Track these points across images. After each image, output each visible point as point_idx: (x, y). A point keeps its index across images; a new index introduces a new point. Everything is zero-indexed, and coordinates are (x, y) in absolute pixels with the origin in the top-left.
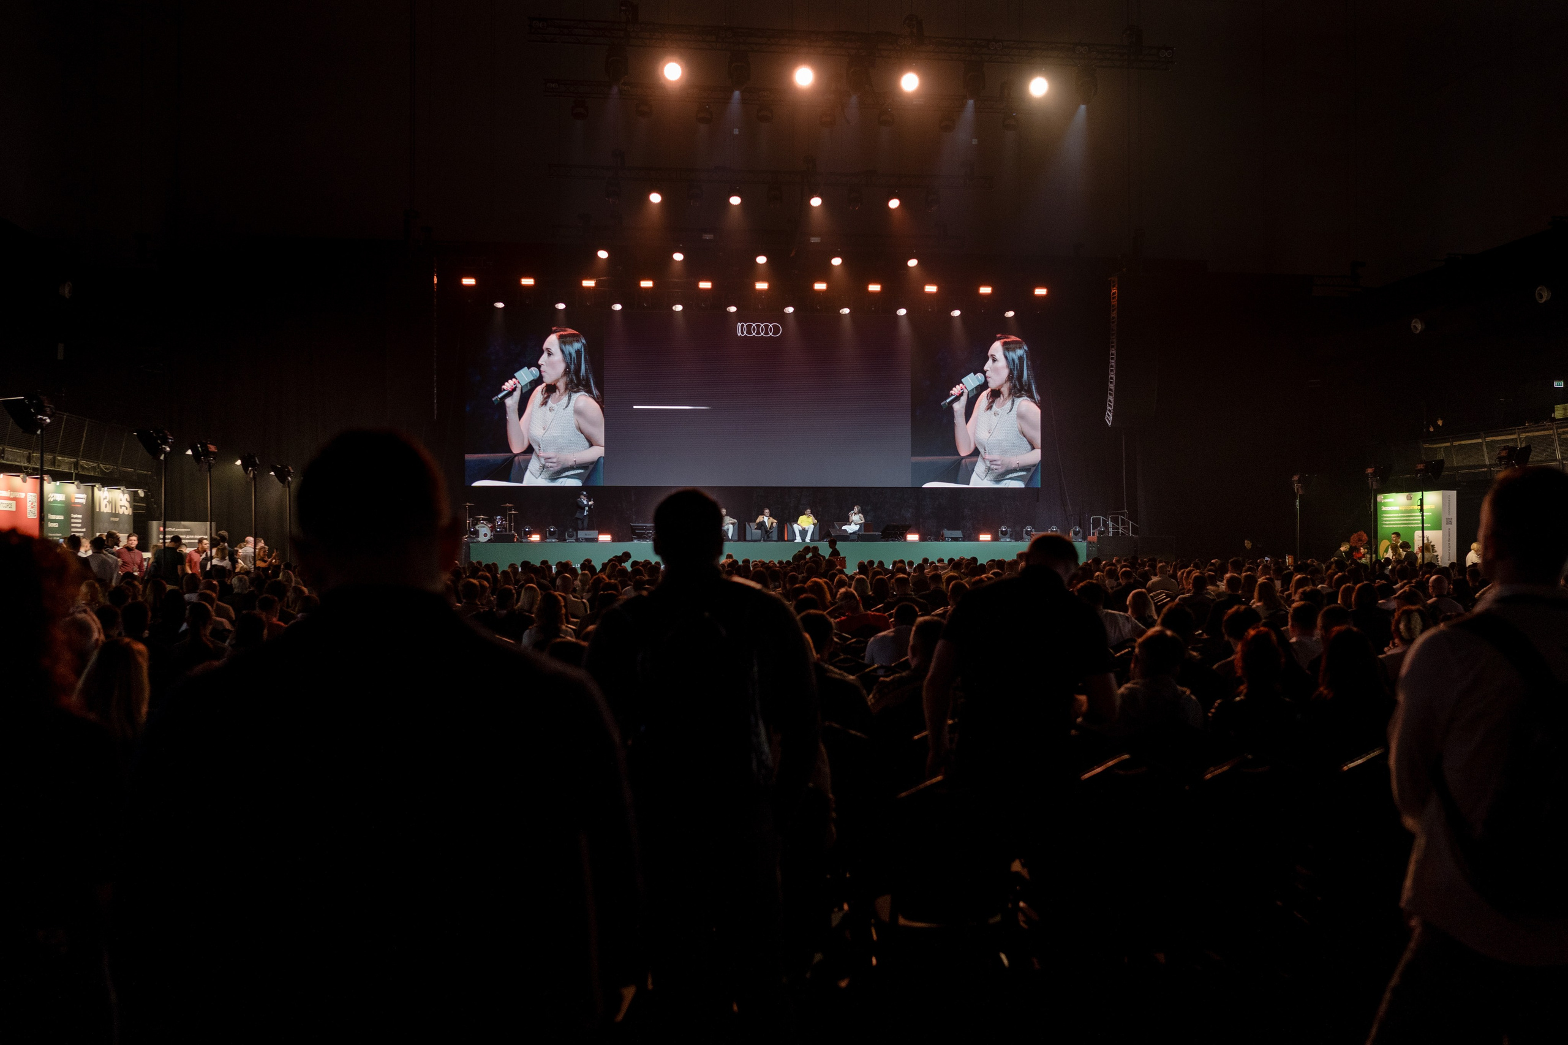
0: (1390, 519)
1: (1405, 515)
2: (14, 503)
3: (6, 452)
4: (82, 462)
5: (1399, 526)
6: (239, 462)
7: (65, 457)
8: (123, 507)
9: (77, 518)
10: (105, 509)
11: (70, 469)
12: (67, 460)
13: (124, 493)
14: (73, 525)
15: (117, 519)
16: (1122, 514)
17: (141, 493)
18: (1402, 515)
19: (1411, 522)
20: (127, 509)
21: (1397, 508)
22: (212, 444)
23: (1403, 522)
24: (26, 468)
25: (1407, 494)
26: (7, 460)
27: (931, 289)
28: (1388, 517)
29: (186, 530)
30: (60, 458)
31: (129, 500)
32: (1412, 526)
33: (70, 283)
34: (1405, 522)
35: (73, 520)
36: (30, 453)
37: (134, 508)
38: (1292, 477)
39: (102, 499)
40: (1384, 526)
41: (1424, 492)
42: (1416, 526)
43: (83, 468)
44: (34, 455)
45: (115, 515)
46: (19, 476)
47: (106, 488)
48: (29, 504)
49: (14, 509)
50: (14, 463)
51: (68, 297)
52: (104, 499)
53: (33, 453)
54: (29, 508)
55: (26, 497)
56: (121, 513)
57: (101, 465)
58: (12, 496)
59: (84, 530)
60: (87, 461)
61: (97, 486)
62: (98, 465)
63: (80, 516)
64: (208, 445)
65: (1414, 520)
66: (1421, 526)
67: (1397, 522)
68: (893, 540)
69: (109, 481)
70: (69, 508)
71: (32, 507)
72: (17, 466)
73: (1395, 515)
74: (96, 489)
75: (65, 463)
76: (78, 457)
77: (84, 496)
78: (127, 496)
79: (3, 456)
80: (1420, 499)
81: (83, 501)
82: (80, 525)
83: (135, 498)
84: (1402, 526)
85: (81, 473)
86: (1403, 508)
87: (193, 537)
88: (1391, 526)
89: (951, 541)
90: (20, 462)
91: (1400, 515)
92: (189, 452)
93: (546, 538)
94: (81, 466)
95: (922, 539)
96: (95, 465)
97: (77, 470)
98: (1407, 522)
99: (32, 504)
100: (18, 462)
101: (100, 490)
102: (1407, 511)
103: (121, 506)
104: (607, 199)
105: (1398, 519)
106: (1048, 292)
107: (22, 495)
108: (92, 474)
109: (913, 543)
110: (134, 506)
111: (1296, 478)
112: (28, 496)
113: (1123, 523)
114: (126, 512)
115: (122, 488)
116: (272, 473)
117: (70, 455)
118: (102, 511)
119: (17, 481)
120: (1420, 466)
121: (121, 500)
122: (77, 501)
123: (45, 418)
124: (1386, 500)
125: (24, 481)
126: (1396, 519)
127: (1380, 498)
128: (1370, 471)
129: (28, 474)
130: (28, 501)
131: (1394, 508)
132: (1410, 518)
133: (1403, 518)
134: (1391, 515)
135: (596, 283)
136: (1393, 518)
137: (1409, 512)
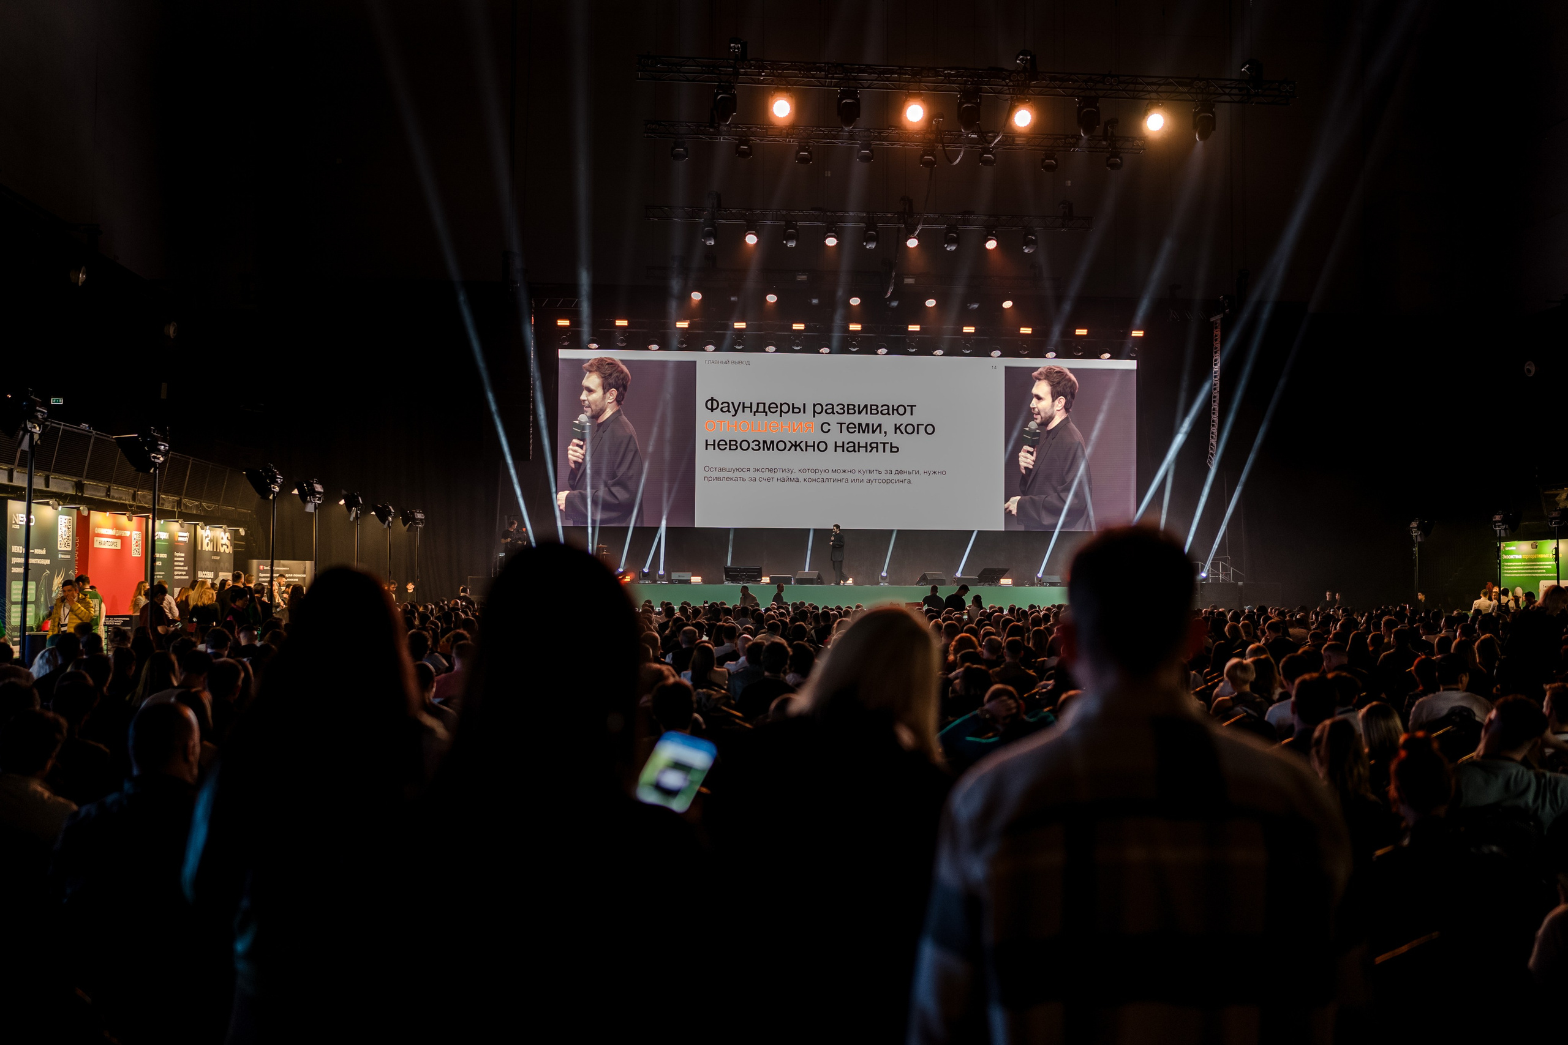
0: (1512, 568)
1: (1529, 563)
2: (119, 541)
3: (111, 490)
4: (185, 501)
5: (1522, 575)
6: (342, 502)
7: (168, 496)
8: (224, 546)
9: (180, 556)
10: (207, 548)
11: (173, 507)
12: (171, 498)
13: (225, 532)
14: (176, 563)
15: (218, 558)
16: (1225, 560)
17: (242, 532)
18: (1526, 563)
19: (1536, 571)
20: (228, 548)
21: (1520, 557)
22: (318, 484)
23: (1526, 571)
24: (131, 506)
25: (1533, 542)
26: (113, 498)
27: (1026, 330)
28: (1507, 566)
29: (285, 569)
30: (164, 496)
31: (229, 538)
32: (1537, 575)
33: (175, 324)
34: (1529, 571)
35: (176, 559)
36: (135, 492)
37: (235, 546)
38: (1410, 523)
39: (204, 538)
40: (1506, 575)
41: (1559, 540)
42: (1541, 575)
43: (186, 507)
44: (139, 493)
45: (217, 553)
46: (125, 514)
47: (208, 527)
48: (134, 542)
49: (119, 547)
50: (119, 501)
51: (172, 337)
52: (206, 537)
53: (138, 491)
54: (134, 547)
55: (131, 535)
56: (222, 551)
57: (203, 503)
58: (117, 535)
59: (186, 568)
60: (189, 499)
61: (200, 525)
62: (201, 503)
63: (183, 555)
64: (314, 485)
65: (1527, 569)
66: (1556, 575)
67: (1520, 571)
68: (989, 585)
69: (211, 520)
70: (172, 546)
71: (137, 546)
72: (122, 504)
73: (1517, 564)
74: (198, 527)
75: (168, 501)
76: (182, 495)
77: (186, 534)
78: (228, 534)
79: (109, 494)
80: (1555, 548)
81: (186, 539)
82: (182, 564)
83: (235, 536)
84: (1526, 575)
85: (183, 511)
86: (1526, 557)
87: (292, 575)
88: (1513, 575)
89: (1049, 586)
90: (125, 500)
91: (1523, 564)
92: (296, 492)
93: (640, 579)
94: (184, 504)
95: (1016, 584)
96: (197, 503)
97: (180, 508)
98: (1531, 571)
99: (137, 542)
100: (123, 500)
101: (202, 529)
102: (1530, 560)
103: (222, 545)
104: (703, 240)
105: (1521, 567)
106: (1144, 334)
107: (127, 534)
108: (195, 512)
109: (1006, 587)
110: (235, 544)
111: (1414, 525)
112: (133, 534)
113: (1224, 568)
114: (227, 551)
115: (224, 527)
116: (373, 513)
117: (174, 494)
118: (204, 549)
119: (123, 519)
120: (1555, 514)
121: (222, 539)
122: (180, 539)
123: (158, 456)
124: (1507, 549)
125: (130, 519)
126: (1519, 567)
127: (1503, 546)
128: (1498, 518)
129: (134, 513)
130: (133, 539)
131: (1517, 557)
132: (1535, 567)
133: (1528, 567)
134: (1514, 564)
135: (689, 324)
136: (1515, 568)
137: (1533, 561)
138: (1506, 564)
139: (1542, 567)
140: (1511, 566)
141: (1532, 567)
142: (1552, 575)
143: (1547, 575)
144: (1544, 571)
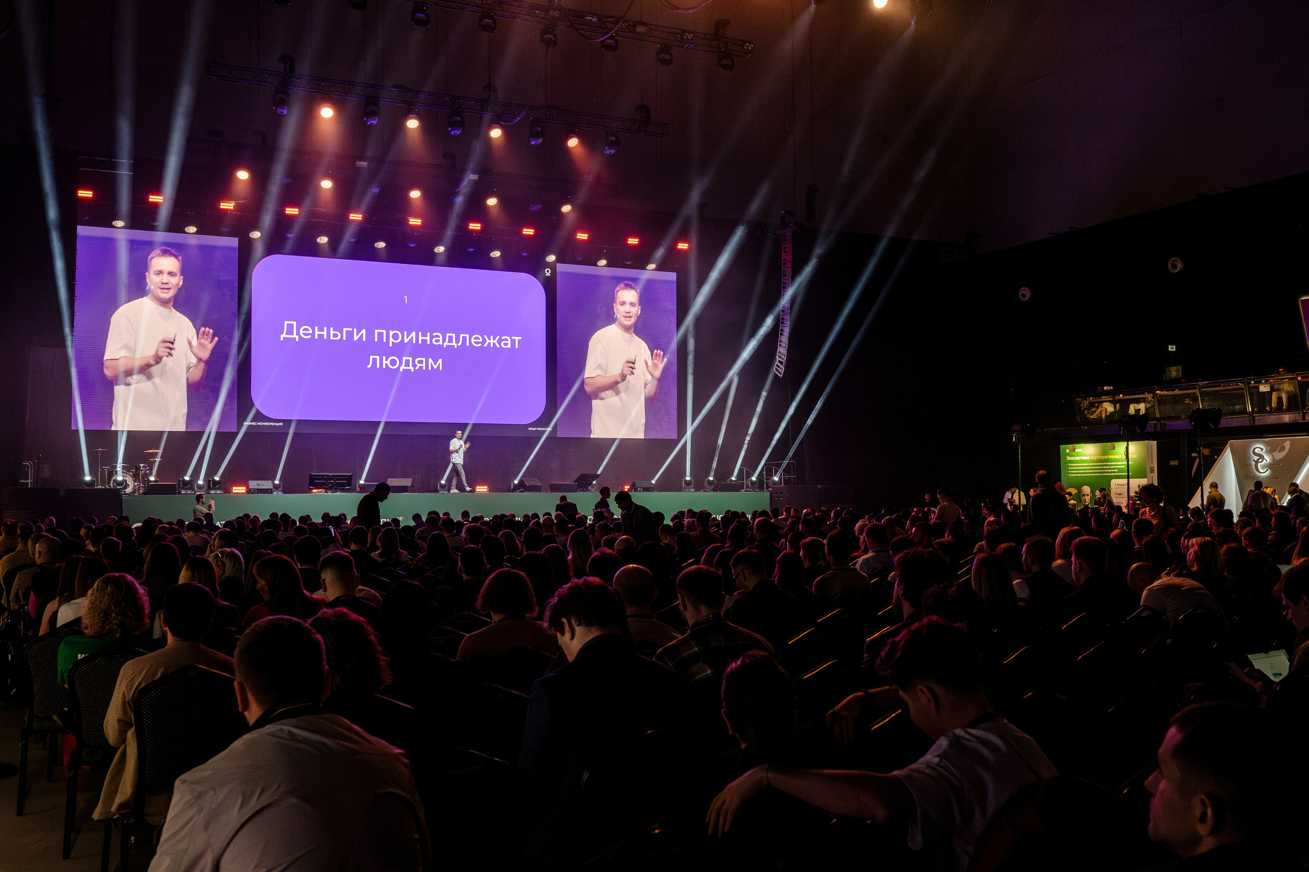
1: (1098, 464)
5: (1090, 475)
18: (1094, 463)
19: (1105, 470)
21: (1088, 458)
23: (1096, 471)
27: (582, 236)
28: (1072, 466)
32: (1107, 474)
34: (1098, 471)
41: (1129, 442)
42: (1112, 474)
65: (1094, 469)
67: (1087, 471)
80: (1125, 450)
84: (1095, 474)
86: (1095, 458)
88: (1079, 475)
91: (1090, 464)
98: (1100, 471)
102: (1100, 461)
105: (1089, 468)
106: (690, 247)
126: (1086, 468)
127: (1066, 449)
131: (1084, 458)
132: (1104, 467)
133: (1096, 467)
134: (1080, 465)
135: (234, 206)
136: (1082, 468)
137: (1103, 462)
138: (1071, 465)
139: (1114, 467)
140: (1075, 467)
141: (1102, 467)
142: (1123, 474)
143: (1119, 474)
144: (1117, 470)
